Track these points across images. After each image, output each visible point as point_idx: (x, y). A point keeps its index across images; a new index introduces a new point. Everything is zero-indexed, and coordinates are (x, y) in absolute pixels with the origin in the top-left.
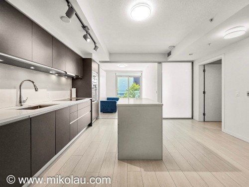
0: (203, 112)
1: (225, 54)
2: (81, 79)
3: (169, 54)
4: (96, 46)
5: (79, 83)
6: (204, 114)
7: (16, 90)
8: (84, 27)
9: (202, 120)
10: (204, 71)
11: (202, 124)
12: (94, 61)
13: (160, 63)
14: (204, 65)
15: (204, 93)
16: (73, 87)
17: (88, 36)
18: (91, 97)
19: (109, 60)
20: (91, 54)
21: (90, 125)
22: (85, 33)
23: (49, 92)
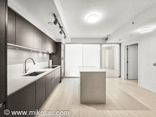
0: (127, 74)
1: (140, 40)
2: (55, 54)
3: (107, 39)
4: (65, 36)
5: (54, 57)
6: (127, 75)
7: (23, 64)
8: (60, 27)
9: (126, 78)
10: (128, 49)
11: (126, 81)
12: (63, 44)
13: (101, 44)
14: (128, 46)
15: (127, 62)
16: (50, 59)
17: (62, 32)
18: (61, 65)
19: (70, 43)
20: (61, 40)
21: (60, 82)
22: (61, 30)
23: (38, 63)
